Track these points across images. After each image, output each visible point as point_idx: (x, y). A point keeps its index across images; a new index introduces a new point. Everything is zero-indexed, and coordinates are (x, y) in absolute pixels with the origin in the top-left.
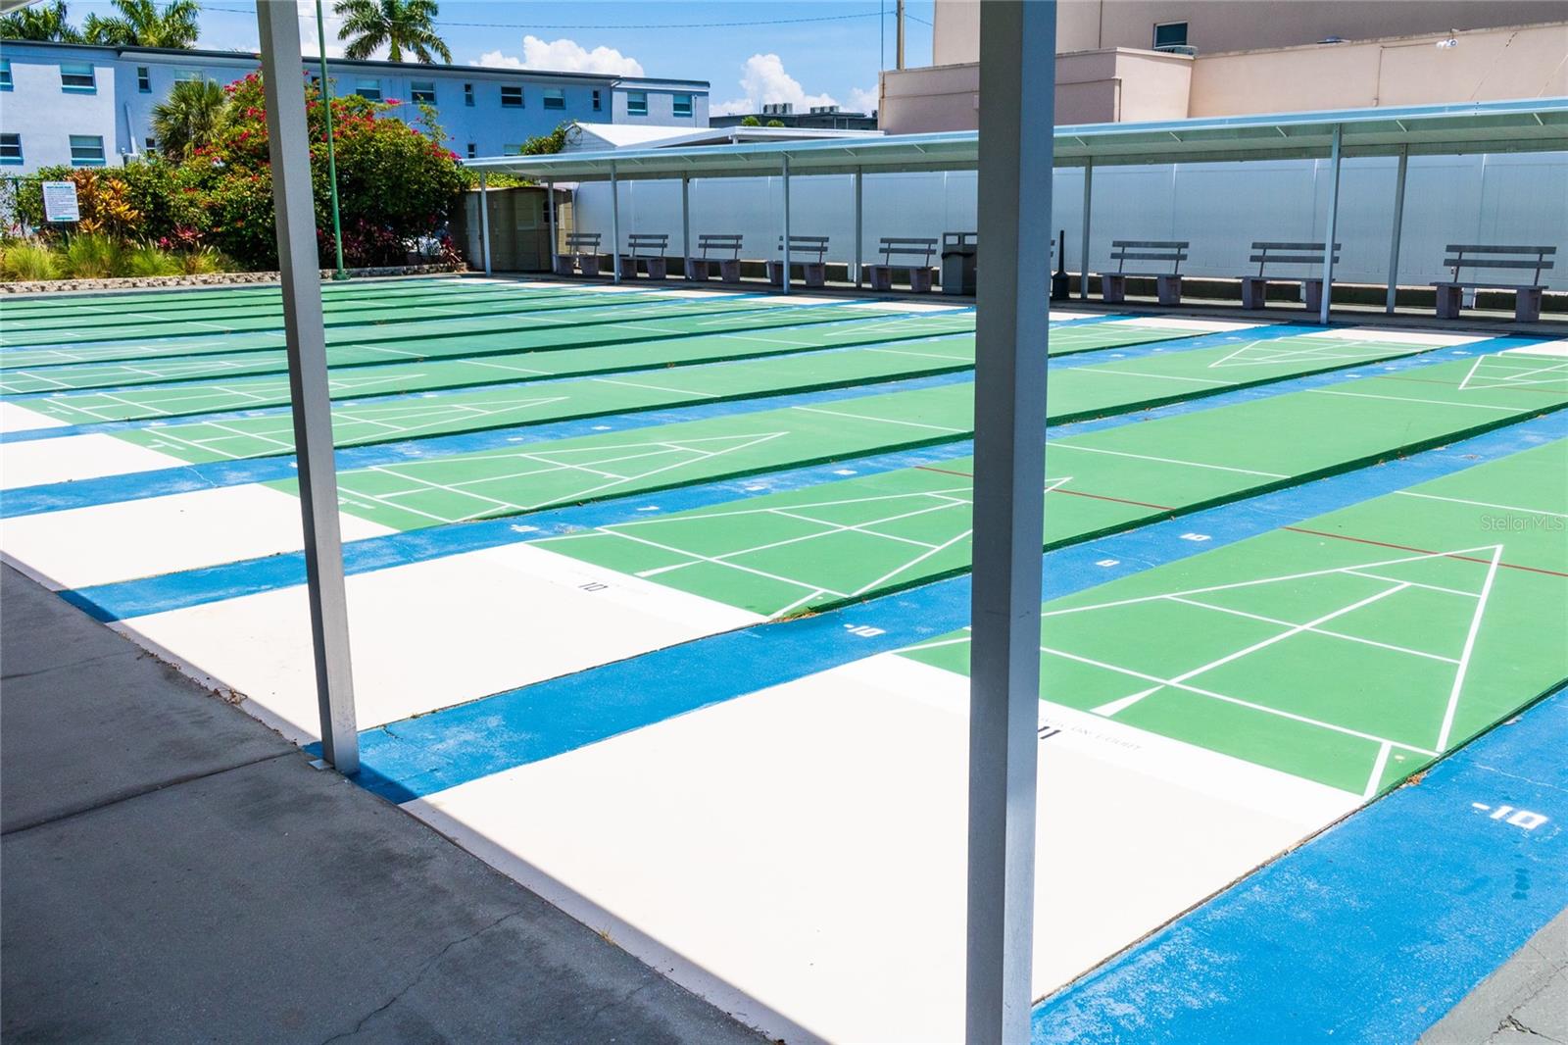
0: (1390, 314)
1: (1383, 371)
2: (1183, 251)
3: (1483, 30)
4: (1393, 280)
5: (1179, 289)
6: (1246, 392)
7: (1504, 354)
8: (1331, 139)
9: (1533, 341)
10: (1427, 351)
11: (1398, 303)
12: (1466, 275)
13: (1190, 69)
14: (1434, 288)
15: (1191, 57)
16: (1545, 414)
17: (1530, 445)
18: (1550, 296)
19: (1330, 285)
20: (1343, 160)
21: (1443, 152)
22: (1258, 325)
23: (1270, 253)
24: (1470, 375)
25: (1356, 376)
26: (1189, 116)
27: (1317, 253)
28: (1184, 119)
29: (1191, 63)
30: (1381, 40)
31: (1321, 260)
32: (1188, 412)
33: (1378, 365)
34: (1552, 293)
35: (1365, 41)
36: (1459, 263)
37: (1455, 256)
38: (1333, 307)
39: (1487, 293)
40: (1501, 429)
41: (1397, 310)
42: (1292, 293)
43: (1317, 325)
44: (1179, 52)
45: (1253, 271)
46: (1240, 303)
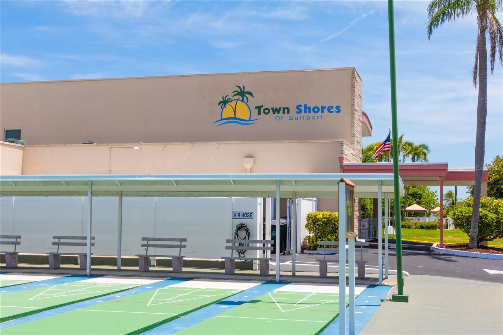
0: (119, 270)
1: (114, 298)
2: (18, 240)
3: (152, 143)
4: (120, 253)
5: (17, 260)
6: (47, 312)
7: (167, 288)
8: (87, 188)
9: (180, 281)
10: (134, 288)
11: (122, 265)
12: (151, 251)
13: (22, 151)
14: (138, 257)
15: (23, 146)
16: (184, 315)
17: (176, 331)
18: (186, 260)
19: (90, 256)
20: (93, 198)
21: (137, 195)
22: (56, 277)
23: (62, 241)
24: (152, 299)
25: (101, 301)
26: (22, 174)
27: (84, 241)
28: (20, 175)
29: (23, 149)
30: (110, 144)
31: (85, 244)
32: (16, 325)
33: (112, 295)
34: (187, 259)
35: (103, 144)
36: (147, 246)
37: (146, 242)
38: (93, 267)
39: (160, 259)
40: (165, 324)
41: (122, 268)
42: (73, 260)
43: (86, 276)
44: (17, 143)
45: (54, 250)
46: (48, 266)
